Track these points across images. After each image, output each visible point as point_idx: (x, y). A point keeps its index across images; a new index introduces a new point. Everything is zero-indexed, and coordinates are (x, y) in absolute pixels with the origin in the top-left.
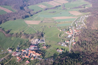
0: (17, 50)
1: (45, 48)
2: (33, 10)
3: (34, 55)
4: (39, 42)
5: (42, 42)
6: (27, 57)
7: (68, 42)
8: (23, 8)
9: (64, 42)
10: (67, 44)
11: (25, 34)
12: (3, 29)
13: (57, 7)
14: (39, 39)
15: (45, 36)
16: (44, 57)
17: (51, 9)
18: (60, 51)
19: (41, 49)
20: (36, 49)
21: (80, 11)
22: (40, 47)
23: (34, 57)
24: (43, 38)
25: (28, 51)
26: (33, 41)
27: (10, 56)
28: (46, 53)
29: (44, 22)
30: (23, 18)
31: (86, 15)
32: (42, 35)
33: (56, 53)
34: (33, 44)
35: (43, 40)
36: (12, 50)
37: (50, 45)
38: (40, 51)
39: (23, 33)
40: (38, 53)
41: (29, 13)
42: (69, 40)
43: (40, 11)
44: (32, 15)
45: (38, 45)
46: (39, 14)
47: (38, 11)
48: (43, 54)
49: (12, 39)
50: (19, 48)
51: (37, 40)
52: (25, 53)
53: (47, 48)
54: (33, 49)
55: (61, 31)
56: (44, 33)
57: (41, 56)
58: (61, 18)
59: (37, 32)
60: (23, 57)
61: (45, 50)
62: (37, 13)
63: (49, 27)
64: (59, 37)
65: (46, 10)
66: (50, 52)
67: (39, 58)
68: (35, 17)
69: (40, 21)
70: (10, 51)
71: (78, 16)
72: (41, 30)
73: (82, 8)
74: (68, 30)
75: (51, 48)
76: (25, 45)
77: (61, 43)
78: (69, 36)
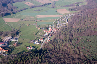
1: (15, 45)
2: (17, 8)
4: (11, 40)
5: (15, 40)
7: (42, 40)
8: (6, 5)
9: (38, 40)
10: (40, 42)
13: (45, 5)
14: (13, 37)
15: (20, 34)
16: (10, 53)
17: (39, 7)
18: (30, 48)
19: (11, 46)
20: (4, 46)
21: (69, 10)
22: (10, 45)
24: (18, 36)
26: (6, 39)
28: (14, 50)
29: (24, 20)
31: (74, 13)
32: (17, 33)
33: (25, 50)
34: (4, 41)
35: (16, 38)
37: (22, 43)
38: (9, 48)
41: (12, 10)
42: (44, 39)
43: (25, 9)
44: (14, 13)
45: (9, 42)
47: (23, 9)
48: (10, 50)
51: (10, 38)
53: (17, 46)
55: (39, 29)
56: (21, 31)
57: (7, 53)
58: (45, 17)
59: (12, 30)
61: (14, 48)
62: (21, 10)
63: (27, 25)
64: (35, 35)
65: (33, 7)
66: (19, 49)
67: (4, 55)
68: (17, 15)
69: (20, 19)
71: (64, 14)
72: (18, 28)
74: (47, 28)
75: (22, 45)
77: (34, 41)
78: (46, 35)
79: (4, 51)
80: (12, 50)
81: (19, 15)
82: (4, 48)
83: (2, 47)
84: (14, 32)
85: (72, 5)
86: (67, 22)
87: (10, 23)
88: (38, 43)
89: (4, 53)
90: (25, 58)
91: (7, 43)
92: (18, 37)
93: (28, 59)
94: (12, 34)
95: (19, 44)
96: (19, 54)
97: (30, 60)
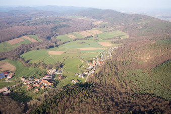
0: (30, 79)
1: (59, 78)
2: (60, 40)
3: (46, 84)
4: (55, 73)
5: (59, 73)
6: (38, 86)
7: (86, 73)
8: (50, 38)
9: (83, 73)
10: (84, 76)
11: (44, 64)
12: (23, 59)
13: (88, 37)
14: (57, 70)
15: (64, 67)
16: (55, 86)
17: (81, 39)
19: (56, 79)
20: (49, 79)
21: (112, 42)
23: (45, 87)
25: (41, 81)
27: (22, 84)
28: (59, 83)
29: (67, 52)
30: (47, 48)
31: (117, 46)
32: (61, 66)
33: (69, 84)
34: (49, 74)
35: (61, 71)
36: (26, 78)
37: (66, 76)
38: (54, 81)
39: (42, 63)
40: (51, 82)
41: (56, 43)
42: (88, 72)
43: (68, 42)
44: (57, 46)
45: (54, 75)
46: (65, 44)
47: (66, 41)
48: (55, 83)
49: (30, 68)
50: (33, 77)
51: (54, 70)
52: (37, 82)
53: (62, 79)
54: (47, 78)
55: (83, 62)
56: (64, 64)
57: (53, 86)
58: (89, 49)
59: (56, 63)
60: (34, 85)
61: (59, 81)
62: (64, 43)
63: (71, 58)
64: (79, 68)
65: (75, 40)
66: (64, 82)
67: (50, 88)
68: (61, 47)
69: (63, 52)
70: (23, 80)
71: (107, 47)
72: (61, 61)
73: (116, 39)
74: (91, 61)
75: (66, 79)
76: (40, 75)
77: (79, 74)
78: (90, 68)
79: (50, 84)
80: (57, 83)
81: (62, 48)
82: (49, 81)
83: (47, 80)
84: (58, 65)
85: (114, 38)
86: (111, 55)
87: (55, 56)
88: (83, 77)
89: (50, 86)
90: (71, 92)
91: (52, 75)
92: (62, 69)
93: (75, 94)
94: (57, 67)
95: (63, 77)
96: (64, 87)
97: (76, 94)
